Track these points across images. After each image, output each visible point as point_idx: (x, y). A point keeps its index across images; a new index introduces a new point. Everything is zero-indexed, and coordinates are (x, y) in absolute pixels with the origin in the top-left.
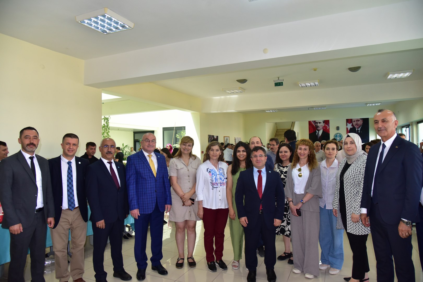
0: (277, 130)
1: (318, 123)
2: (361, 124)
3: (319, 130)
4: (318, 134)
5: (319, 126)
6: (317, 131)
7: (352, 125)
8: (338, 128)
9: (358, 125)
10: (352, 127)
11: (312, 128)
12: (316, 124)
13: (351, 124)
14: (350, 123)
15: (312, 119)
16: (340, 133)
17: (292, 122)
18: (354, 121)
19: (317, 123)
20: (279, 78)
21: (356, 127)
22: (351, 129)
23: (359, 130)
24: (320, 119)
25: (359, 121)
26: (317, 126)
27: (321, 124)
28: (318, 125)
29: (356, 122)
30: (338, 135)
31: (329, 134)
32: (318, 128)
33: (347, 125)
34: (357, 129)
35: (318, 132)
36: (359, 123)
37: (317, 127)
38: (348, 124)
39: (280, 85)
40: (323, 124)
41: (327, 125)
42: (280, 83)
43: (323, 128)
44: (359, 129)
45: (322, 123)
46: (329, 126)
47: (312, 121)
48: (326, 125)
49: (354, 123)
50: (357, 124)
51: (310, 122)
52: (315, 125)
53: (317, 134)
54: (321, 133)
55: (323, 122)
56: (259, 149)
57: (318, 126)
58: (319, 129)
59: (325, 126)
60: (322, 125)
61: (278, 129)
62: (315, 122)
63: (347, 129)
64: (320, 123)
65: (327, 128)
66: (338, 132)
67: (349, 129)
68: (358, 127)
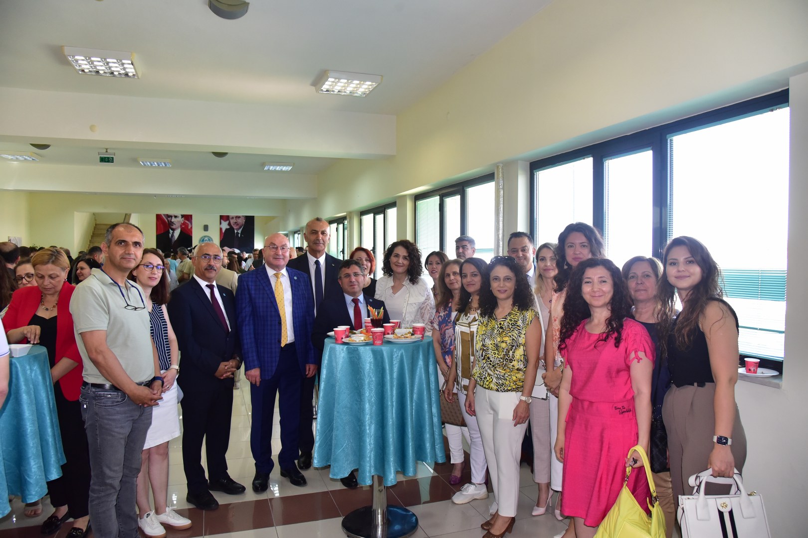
0: (96, 225)
1: (173, 218)
2: (242, 224)
3: (173, 230)
4: (173, 235)
5: (175, 223)
6: (171, 231)
7: (229, 224)
8: (206, 228)
9: (238, 224)
10: (228, 227)
11: (162, 225)
12: (169, 219)
13: (228, 222)
14: (225, 221)
15: (163, 212)
17: (126, 214)
18: (233, 218)
19: (171, 216)
20: (108, 151)
21: (235, 227)
22: (227, 230)
23: (239, 233)
25: (240, 219)
26: (171, 222)
27: (177, 219)
28: (173, 220)
30: (206, 238)
31: (192, 237)
32: (173, 225)
33: (221, 223)
34: (236, 231)
35: (173, 233)
36: (240, 222)
37: (171, 223)
38: (222, 221)
39: (108, 162)
40: (181, 220)
41: (188, 221)
42: (108, 158)
43: (181, 226)
44: (240, 231)
45: (181, 217)
46: (191, 224)
47: (164, 215)
49: (232, 221)
50: (236, 222)
51: (159, 217)
52: (168, 221)
54: (177, 234)
58: (174, 227)
59: (184, 224)
60: (178, 222)
61: (98, 223)
62: (168, 216)
63: (221, 229)
64: (176, 217)
65: (188, 226)
66: (206, 233)
67: (224, 231)
68: (238, 227)
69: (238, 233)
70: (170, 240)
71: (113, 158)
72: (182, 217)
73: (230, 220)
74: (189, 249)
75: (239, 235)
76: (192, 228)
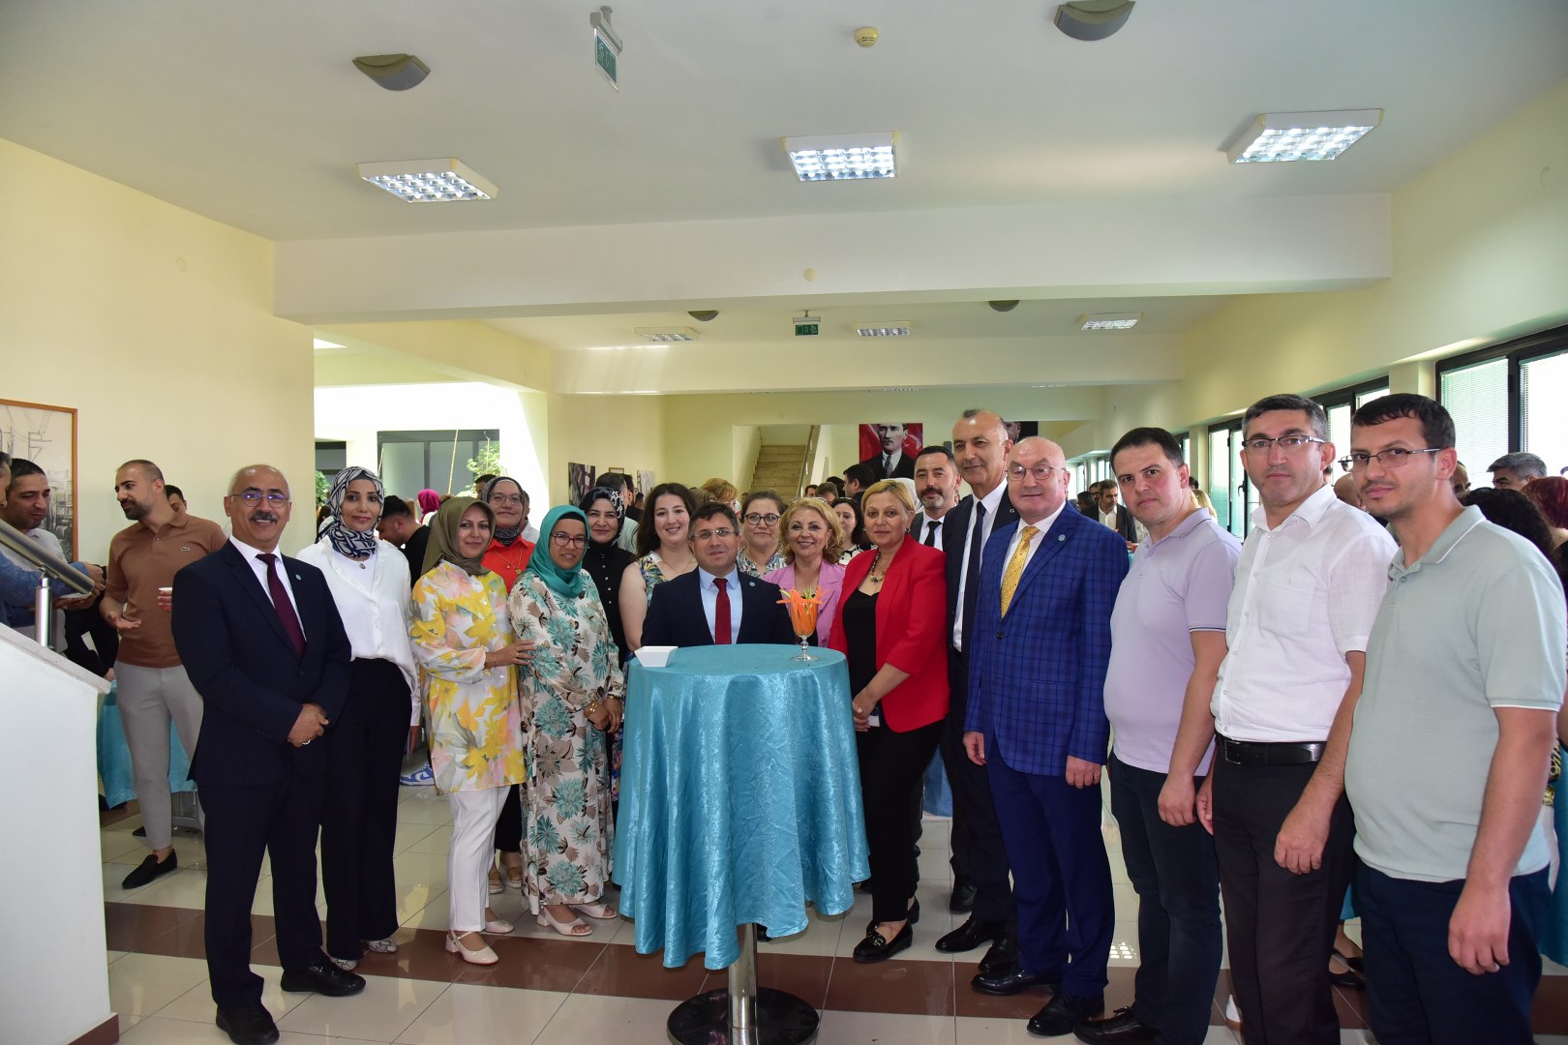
0: (761, 447)
1: (889, 430)
3: (889, 452)
4: (888, 463)
5: (892, 440)
6: (885, 455)
11: (869, 445)
15: (870, 420)
17: (812, 427)
19: (886, 428)
24: (895, 418)
25: (1011, 428)
26: (885, 438)
27: (896, 433)
28: (889, 434)
32: (888, 445)
35: (889, 458)
37: (885, 441)
40: (902, 433)
41: (915, 435)
43: (903, 445)
45: (901, 428)
47: (873, 425)
48: (912, 436)
51: (863, 429)
52: (880, 436)
53: (884, 462)
54: (896, 459)
55: (903, 426)
56: (715, 511)
57: (888, 439)
58: (890, 447)
59: (908, 440)
60: (898, 437)
61: (765, 445)
62: (880, 428)
64: (893, 428)
71: (816, 326)
72: (904, 429)
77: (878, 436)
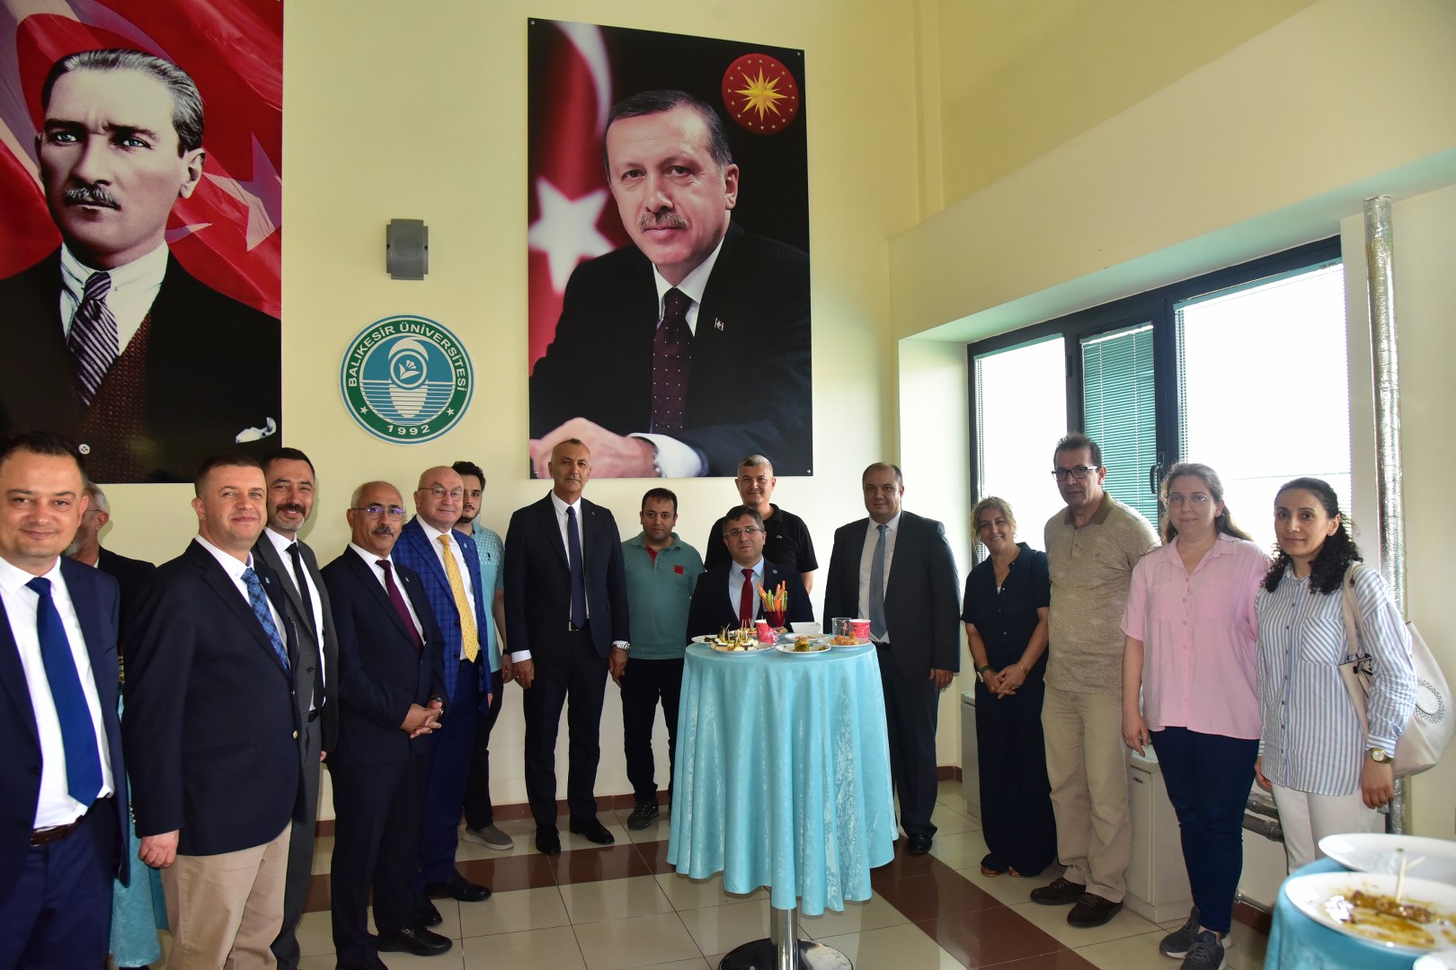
1: (99, 143)
2: (711, 226)
3: (100, 258)
4: (91, 310)
5: (113, 192)
6: (75, 272)
7: (609, 222)
8: (406, 249)
9: (678, 228)
12: (60, 154)
13: (593, 205)
14: (576, 192)
16: (431, 328)
18: (637, 172)
19: (81, 133)
21: (655, 251)
22: (586, 269)
23: (688, 302)
25: (697, 183)
26: (76, 180)
27: (138, 159)
28: (100, 162)
29: (652, 177)
31: (273, 328)
32: (92, 216)
33: (534, 213)
34: (663, 286)
35: (97, 285)
36: (697, 201)
38: (549, 195)
41: (243, 176)
43: (174, 223)
44: (694, 287)
45: (171, 138)
46: (274, 211)
48: (228, 185)
49: (634, 200)
50: (662, 211)
52: (47, 171)
53: (67, 308)
54: (132, 294)
55: (180, 126)
57: (92, 187)
58: (103, 229)
60: (150, 182)
63: (538, 263)
64: (123, 136)
65: (240, 228)
66: (405, 298)
67: (560, 276)
68: (678, 249)
69: (678, 301)
70: (70, 353)
73: (619, 188)
74: (249, 435)
75: (692, 319)
76: (275, 241)
77: (33, 170)
